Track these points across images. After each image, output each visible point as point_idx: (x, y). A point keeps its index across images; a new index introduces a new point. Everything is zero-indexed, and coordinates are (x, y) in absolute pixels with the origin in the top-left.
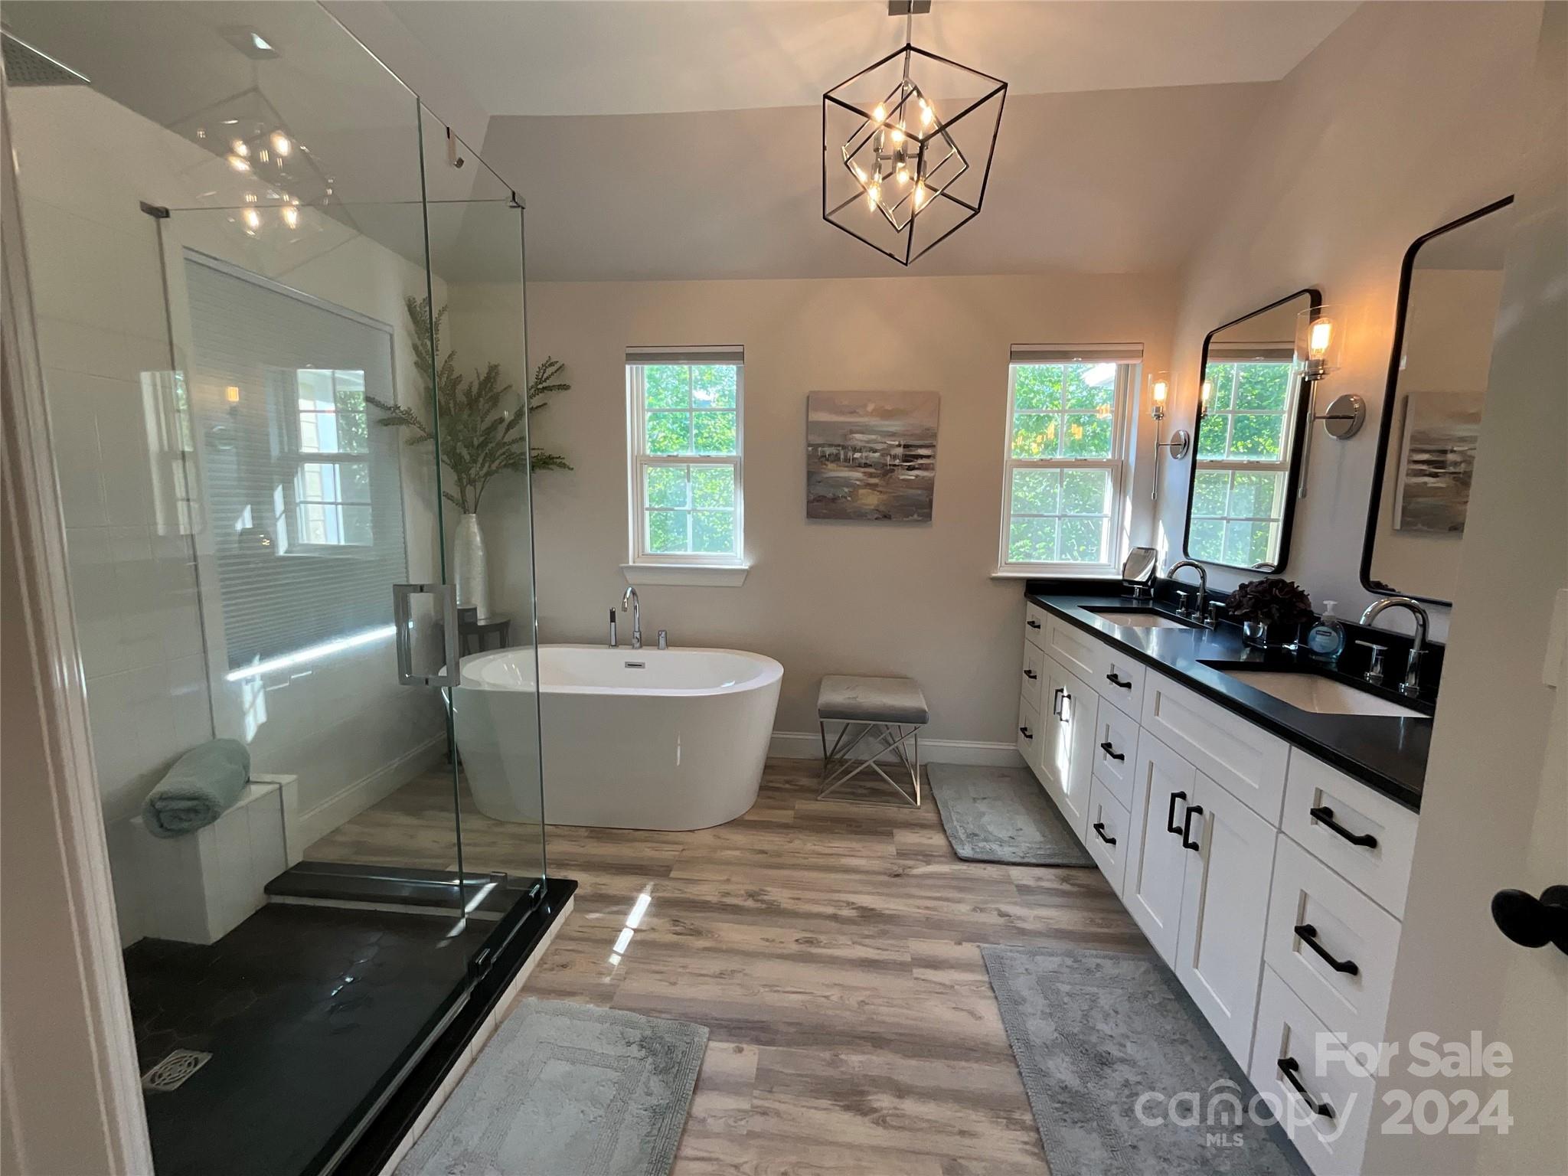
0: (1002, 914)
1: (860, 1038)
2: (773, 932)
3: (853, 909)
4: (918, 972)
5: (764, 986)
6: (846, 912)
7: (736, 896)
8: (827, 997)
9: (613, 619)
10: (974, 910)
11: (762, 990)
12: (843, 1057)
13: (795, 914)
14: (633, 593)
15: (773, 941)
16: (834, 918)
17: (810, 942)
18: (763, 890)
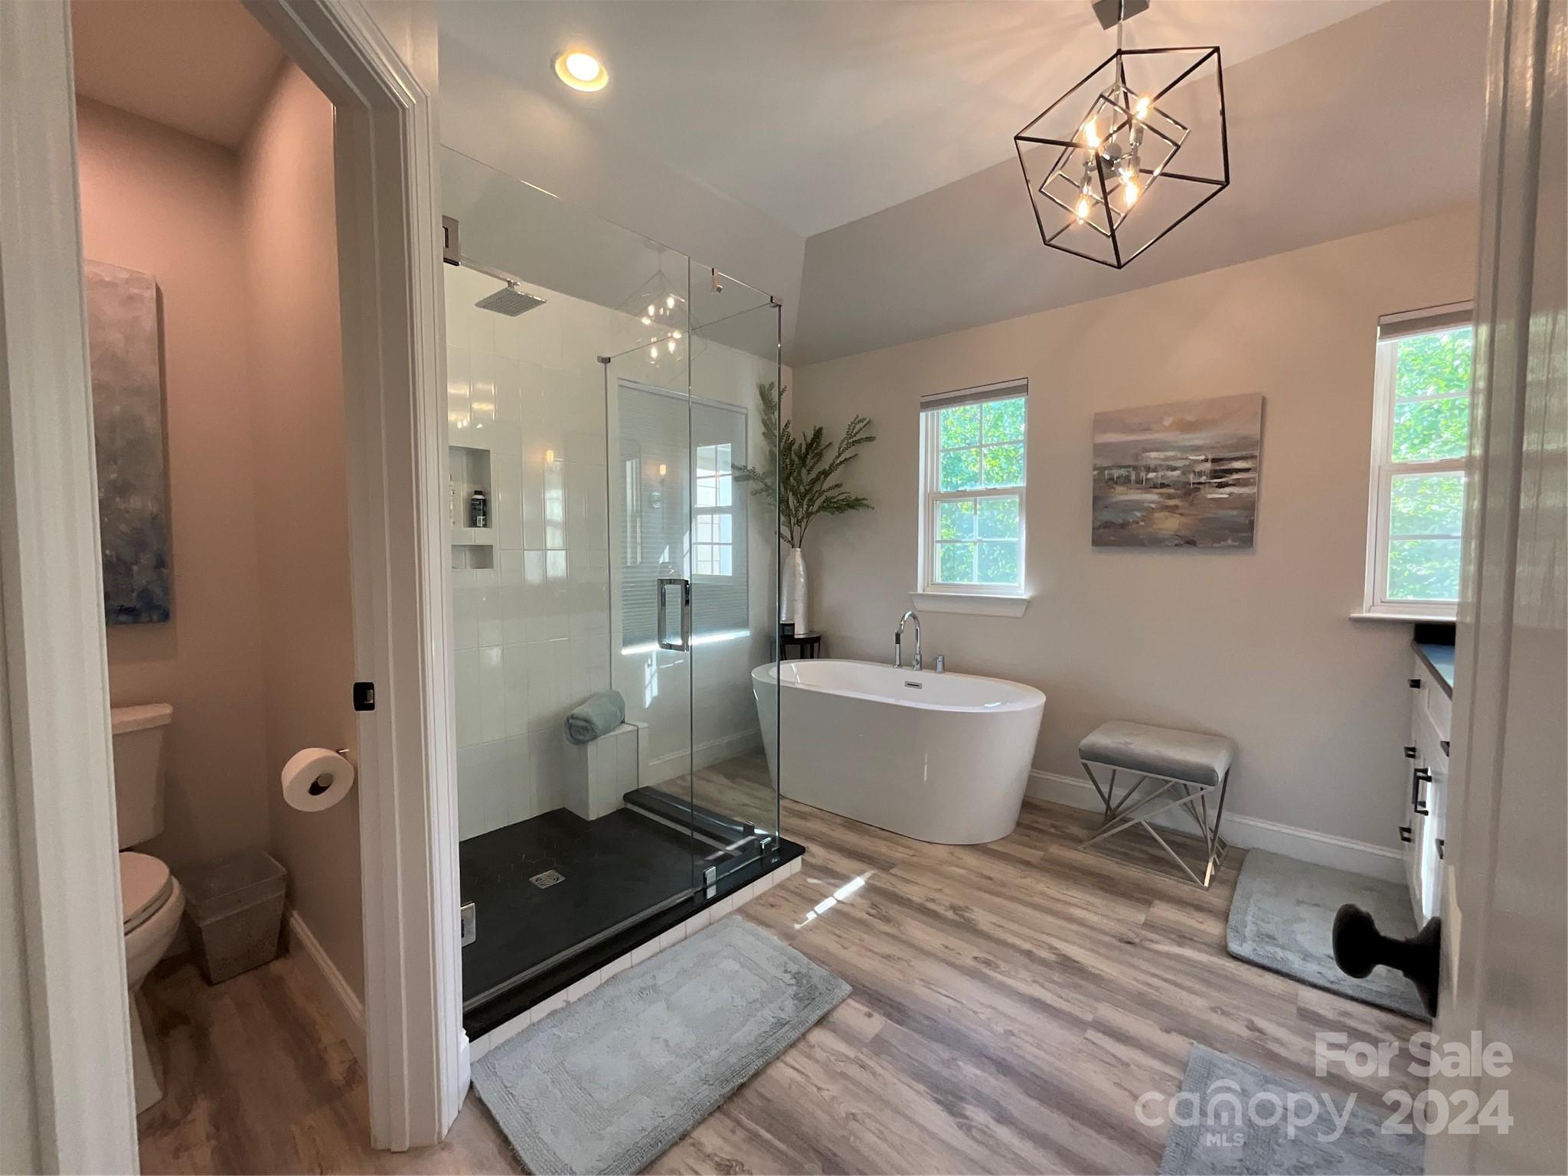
0: (1252, 1027)
1: (987, 1057)
2: (954, 942)
3: (1054, 954)
4: (1091, 1034)
5: (922, 980)
6: (1044, 954)
7: (940, 904)
8: (975, 1012)
9: (898, 641)
10: (1214, 1010)
11: (917, 982)
12: (961, 1063)
13: (987, 937)
14: (914, 616)
15: (953, 950)
16: (1029, 954)
17: (988, 963)
18: (967, 908)
